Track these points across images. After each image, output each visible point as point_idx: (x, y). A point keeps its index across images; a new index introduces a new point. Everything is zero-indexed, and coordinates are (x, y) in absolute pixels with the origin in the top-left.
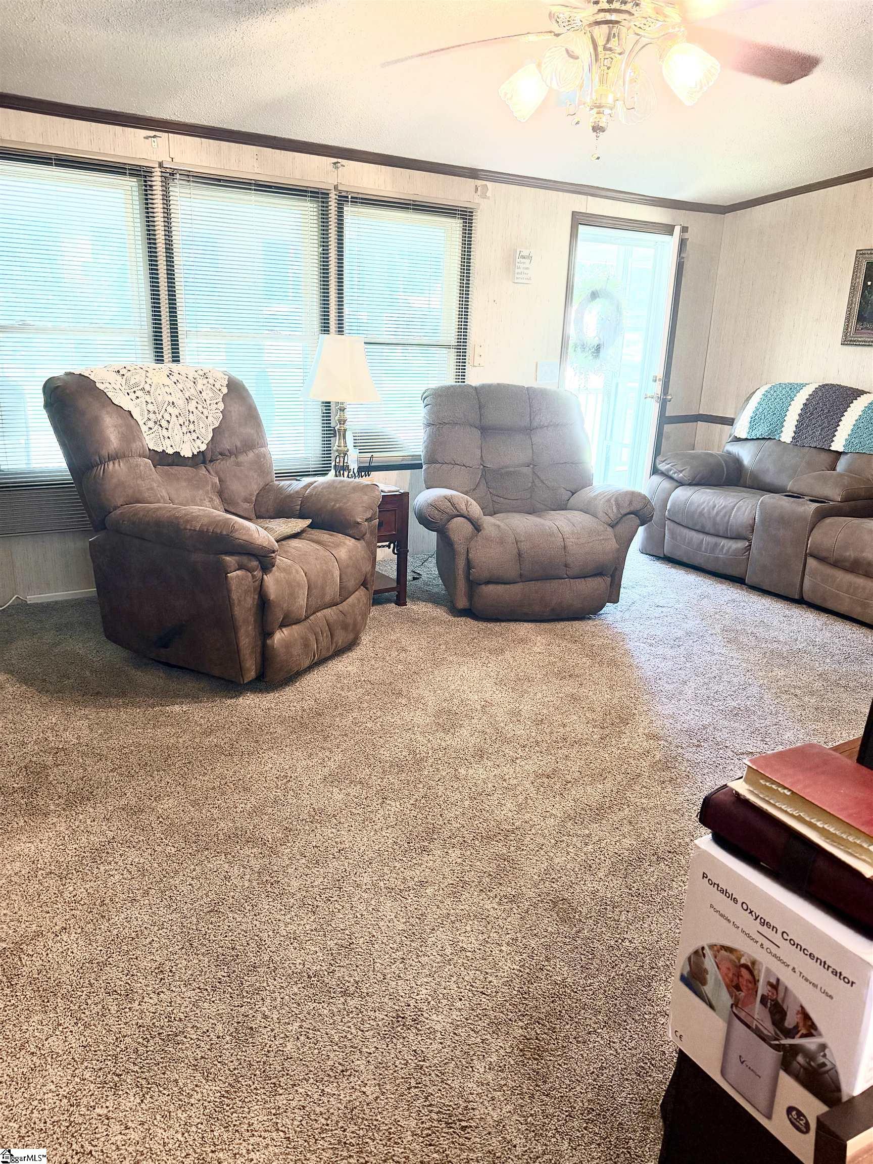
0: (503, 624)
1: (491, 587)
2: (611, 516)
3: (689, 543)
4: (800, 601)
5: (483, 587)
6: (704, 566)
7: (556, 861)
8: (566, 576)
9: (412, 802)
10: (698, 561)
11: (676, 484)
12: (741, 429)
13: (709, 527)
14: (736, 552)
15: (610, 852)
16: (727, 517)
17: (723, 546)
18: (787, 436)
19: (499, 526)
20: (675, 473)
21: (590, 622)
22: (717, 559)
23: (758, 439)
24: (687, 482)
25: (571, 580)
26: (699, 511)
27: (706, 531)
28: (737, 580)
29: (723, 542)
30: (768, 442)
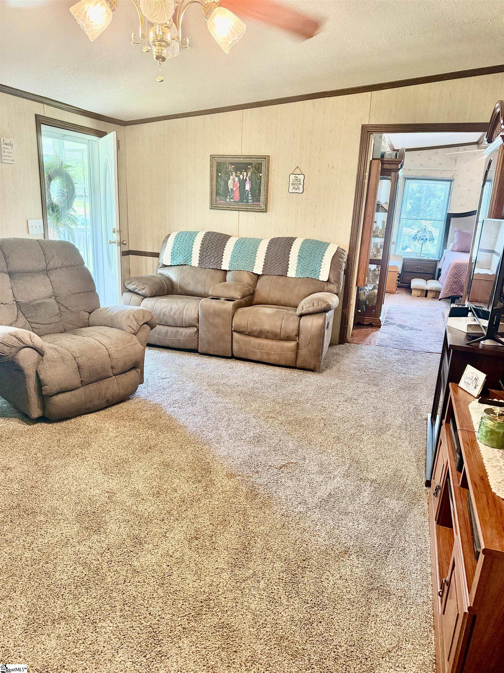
0: (73, 420)
1: (61, 396)
2: (133, 327)
3: (159, 333)
4: (233, 357)
5: (55, 397)
6: (170, 345)
7: (253, 606)
8: (112, 375)
9: (118, 614)
10: (168, 343)
11: (143, 297)
12: (166, 258)
13: (170, 322)
14: (190, 336)
15: (276, 580)
16: (181, 315)
17: (182, 333)
18: (195, 262)
19: (56, 349)
20: (140, 290)
21: (131, 401)
22: (179, 340)
23: (178, 265)
24: (149, 296)
25: (117, 377)
26: (162, 313)
27: (169, 325)
28: (194, 351)
29: (181, 330)
30: (184, 267)
